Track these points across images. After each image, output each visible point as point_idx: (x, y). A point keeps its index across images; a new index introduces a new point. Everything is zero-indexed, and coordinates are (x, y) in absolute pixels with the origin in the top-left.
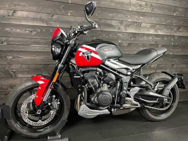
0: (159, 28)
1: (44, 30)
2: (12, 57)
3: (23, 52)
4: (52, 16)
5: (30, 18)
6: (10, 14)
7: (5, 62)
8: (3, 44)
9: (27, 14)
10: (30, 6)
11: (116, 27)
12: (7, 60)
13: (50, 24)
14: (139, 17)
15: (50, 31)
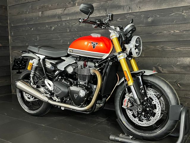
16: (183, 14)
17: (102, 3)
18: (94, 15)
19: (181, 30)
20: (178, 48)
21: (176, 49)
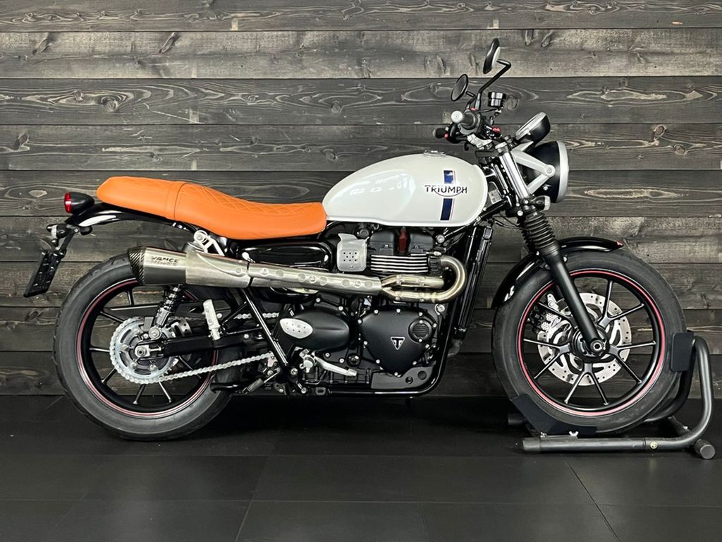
0: (654, 47)
1: (147, 94)
2: (45, 193)
3: (78, 174)
4: (175, 39)
5: (100, 54)
6: (37, 47)
7: (27, 209)
8: (19, 151)
9: (92, 42)
10: (100, 11)
11: (429, 59)
12: (31, 202)
13: (166, 70)
14: (543, 8)
15: (167, 95)
16: (603, 97)
17: (343, 35)
18: (311, 73)
19: (599, 141)
20: (591, 192)
21: (587, 195)
